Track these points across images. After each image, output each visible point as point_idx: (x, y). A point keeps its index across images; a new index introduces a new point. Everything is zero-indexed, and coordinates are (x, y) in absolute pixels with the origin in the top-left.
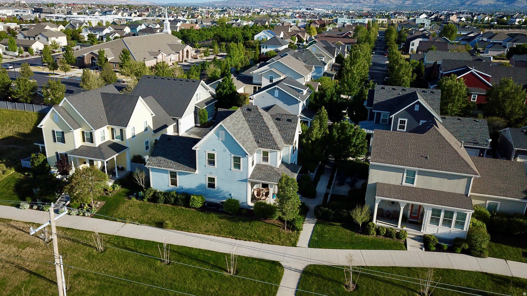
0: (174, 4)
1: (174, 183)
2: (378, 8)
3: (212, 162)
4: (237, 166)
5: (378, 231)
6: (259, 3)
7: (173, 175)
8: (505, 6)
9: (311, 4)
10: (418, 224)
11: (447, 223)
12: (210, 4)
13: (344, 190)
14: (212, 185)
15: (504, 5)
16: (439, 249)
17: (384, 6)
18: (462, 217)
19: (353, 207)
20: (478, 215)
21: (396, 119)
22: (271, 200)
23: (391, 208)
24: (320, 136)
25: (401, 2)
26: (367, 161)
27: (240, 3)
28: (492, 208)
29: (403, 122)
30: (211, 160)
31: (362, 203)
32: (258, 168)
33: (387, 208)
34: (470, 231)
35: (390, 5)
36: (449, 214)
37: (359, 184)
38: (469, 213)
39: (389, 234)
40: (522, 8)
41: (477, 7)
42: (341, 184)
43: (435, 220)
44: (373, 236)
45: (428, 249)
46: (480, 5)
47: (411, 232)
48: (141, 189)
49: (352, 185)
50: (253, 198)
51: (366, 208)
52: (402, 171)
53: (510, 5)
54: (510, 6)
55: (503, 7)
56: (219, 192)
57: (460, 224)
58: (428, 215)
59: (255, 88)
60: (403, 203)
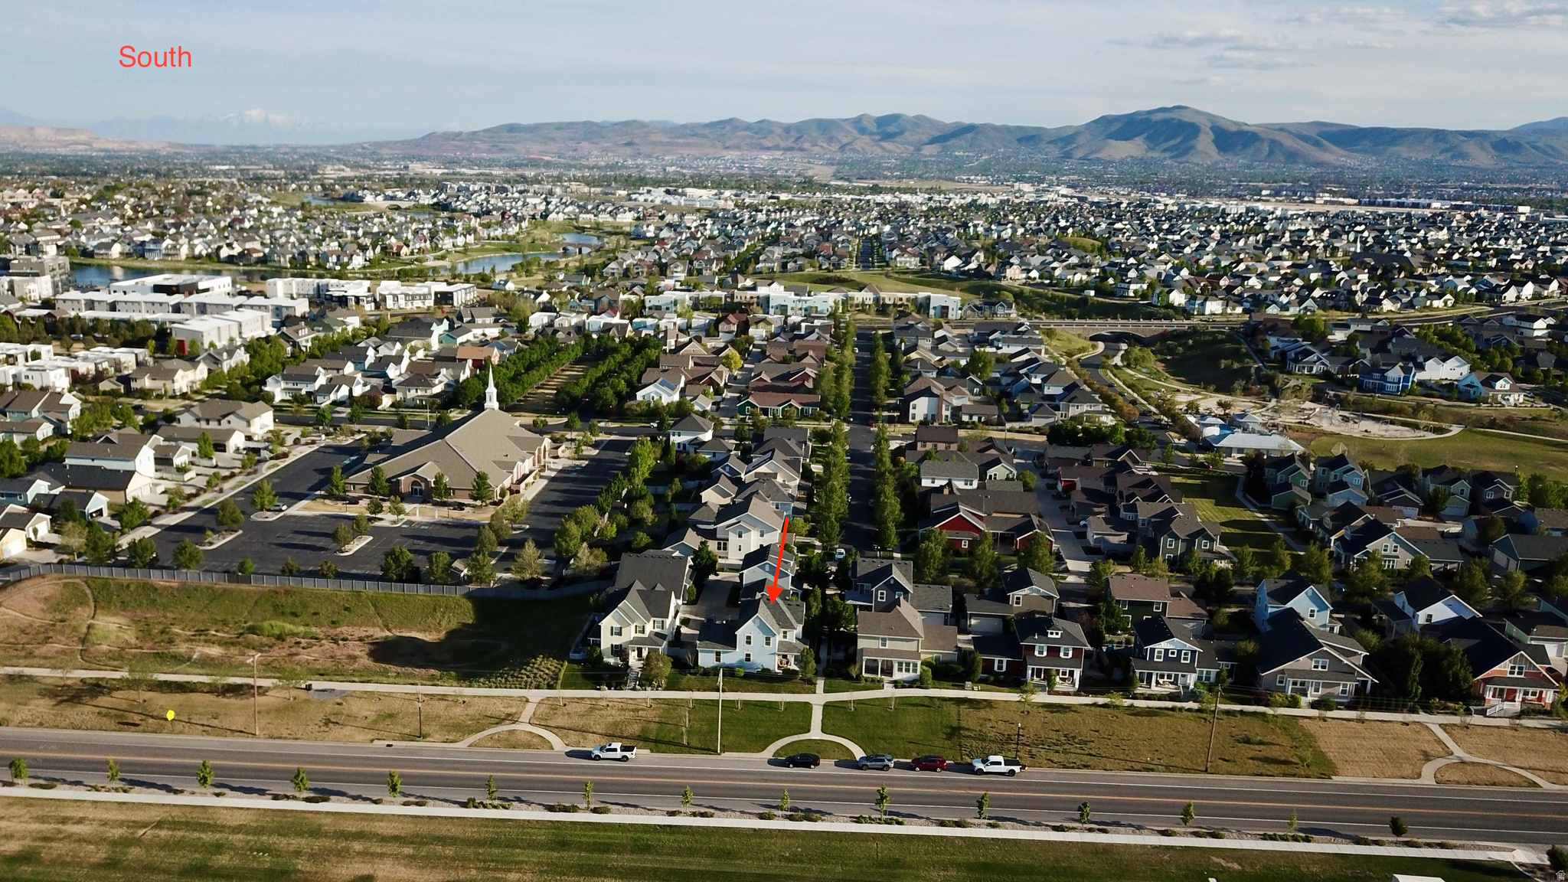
0: (248, 147)
1: (718, 660)
2: (852, 165)
3: (749, 642)
4: (768, 644)
5: (866, 680)
6: (514, 146)
7: (718, 654)
8: (1168, 162)
9: (668, 153)
10: (891, 674)
11: (907, 670)
12: (363, 148)
13: (841, 655)
14: (748, 659)
15: (1165, 158)
16: (903, 687)
17: (867, 161)
18: (915, 665)
19: (849, 666)
20: (925, 663)
21: (877, 591)
22: (793, 667)
23: (875, 665)
24: (817, 613)
25: (911, 148)
26: (855, 629)
27: (457, 146)
28: (937, 659)
29: (882, 594)
30: (748, 641)
31: (855, 662)
32: (781, 643)
33: (871, 664)
34: (921, 676)
35: (882, 157)
36: (908, 664)
37: (851, 650)
38: (919, 663)
39: (873, 680)
40: (1209, 167)
41: (1102, 164)
42: (837, 651)
43: (900, 670)
44: (863, 683)
45: (896, 687)
46: (1108, 159)
47: (886, 679)
48: (689, 667)
49: (845, 651)
50: (779, 667)
51: (858, 666)
52: (878, 638)
53: (1179, 160)
54: (1180, 163)
55: (1163, 166)
56: (753, 664)
57: (915, 671)
58: (896, 666)
59: (719, 544)
60: (880, 659)
